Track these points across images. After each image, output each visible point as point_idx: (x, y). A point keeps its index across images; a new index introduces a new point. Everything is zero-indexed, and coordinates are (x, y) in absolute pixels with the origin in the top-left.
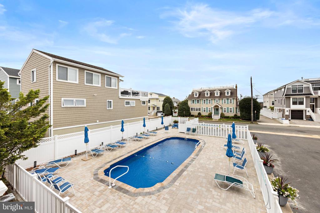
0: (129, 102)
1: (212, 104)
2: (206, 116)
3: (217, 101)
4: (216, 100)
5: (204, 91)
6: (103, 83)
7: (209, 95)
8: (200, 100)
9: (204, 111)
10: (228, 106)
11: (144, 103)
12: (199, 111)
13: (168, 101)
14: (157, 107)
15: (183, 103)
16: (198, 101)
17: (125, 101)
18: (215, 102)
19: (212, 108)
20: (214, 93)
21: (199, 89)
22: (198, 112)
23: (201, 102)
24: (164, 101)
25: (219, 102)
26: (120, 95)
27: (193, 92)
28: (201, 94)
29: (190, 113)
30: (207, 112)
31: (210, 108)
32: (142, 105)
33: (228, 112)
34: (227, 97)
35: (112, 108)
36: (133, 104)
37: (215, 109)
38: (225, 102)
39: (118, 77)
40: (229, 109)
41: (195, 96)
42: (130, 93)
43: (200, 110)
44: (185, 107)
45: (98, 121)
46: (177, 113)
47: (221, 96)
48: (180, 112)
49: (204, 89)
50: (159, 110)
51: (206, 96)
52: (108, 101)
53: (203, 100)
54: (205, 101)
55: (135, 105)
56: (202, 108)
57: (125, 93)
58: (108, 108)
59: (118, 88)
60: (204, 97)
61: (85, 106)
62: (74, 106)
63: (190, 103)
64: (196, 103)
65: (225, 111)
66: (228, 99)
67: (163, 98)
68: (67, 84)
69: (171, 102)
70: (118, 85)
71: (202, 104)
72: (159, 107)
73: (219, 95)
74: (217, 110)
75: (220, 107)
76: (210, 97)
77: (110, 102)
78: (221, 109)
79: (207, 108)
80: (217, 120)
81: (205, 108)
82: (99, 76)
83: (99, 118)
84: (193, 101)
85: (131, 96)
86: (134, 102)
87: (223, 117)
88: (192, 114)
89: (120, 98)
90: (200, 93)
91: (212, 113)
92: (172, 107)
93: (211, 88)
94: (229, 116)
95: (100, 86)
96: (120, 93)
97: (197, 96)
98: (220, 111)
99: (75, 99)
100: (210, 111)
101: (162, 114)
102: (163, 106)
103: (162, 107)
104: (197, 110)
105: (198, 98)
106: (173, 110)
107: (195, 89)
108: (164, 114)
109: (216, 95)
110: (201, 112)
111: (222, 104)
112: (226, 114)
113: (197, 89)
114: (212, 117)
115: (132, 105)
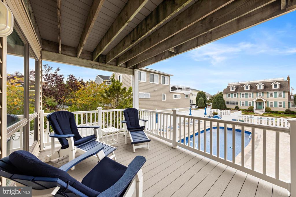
0: (176, 95)
1: (253, 97)
2: (246, 110)
3: (260, 95)
4: (258, 93)
5: (242, 85)
6: (160, 81)
7: (249, 89)
8: (238, 94)
9: (243, 105)
10: (276, 100)
11: (187, 96)
12: (237, 105)
13: (201, 95)
14: (191, 101)
15: (218, 97)
16: (235, 95)
17: (174, 94)
18: (257, 96)
19: (253, 102)
20: (256, 87)
21: (235, 83)
22: (235, 105)
23: (239, 96)
24: (197, 95)
25: (263, 96)
26: (170, 90)
27: (228, 87)
28: (239, 89)
29: (226, 107)
30: (247, 105)
31: (250, 102)
32: (186, 98)
33: (276, 106)
34: (274, 90)
35: (165, 100)
36: (179, 96)
37: (257, 103)
38: (271, 96)
39: (169, 76)
40: (278, 103)
41: (231, 90)
42: (177, 88)
43: (237, 103)
44: (221, 101)
45: (157, 109)
46: (211, 106)
47: (266, 89)
48: (215, 105)
49: (242, 82)
50: (192, 103)
51: (245, 89)
52: (163, 95)
53: (242, 94)
54: (243, 95)
55: (180, 98)
56: (241, 102)
57: (173, 88)
58: (163, 99)
59: (169, 85)
60: (243, 91)
61: (150, 98)
62: (144, 98)
63: (225, 97)
64: (232, 97)
65: (271, 106)
66: (276, 93)
67: (196, 93)
68: (141, 83)
69: (204, 96)
70: (169, 82)
71: (241, 97)
72: (192, 101)
73: (262, 88)
74: (260, 104)
75: (264, 100)
76: (250, 91)
77: (164, 95)
78: (266, 102)
79: (246, 102)
80: (262, 115)
81: (244, 102)
82: (157, 76)
83: (158, 107)
84: (229, 95)
85: (178, 90)
86: (179, 95)
87: (269, 112)
88: (227, 108)
89: (171, 92)
90: (237, 87)
91: (254, 107)
92: (205, 101)
93: (250, 82)
94: (277, 111)
95: (158, 83)
96: (170, 88)
97: (234, 90)
98: (265, 106)
99: (144, 93)
100: (250, 105)
101: (196, 107)
102: (197, 100)
103: (195, 101)
104: (233, 104)
105: (235, 92)
106: (207, 104)
107: (231, 84)
108: (197, 107)
109: (258, 88)
110: (239, 105)
111: (268, 97)
112: (273, 109)
113: (234, 83)
114: (253, 111)
115: (178, 98)
